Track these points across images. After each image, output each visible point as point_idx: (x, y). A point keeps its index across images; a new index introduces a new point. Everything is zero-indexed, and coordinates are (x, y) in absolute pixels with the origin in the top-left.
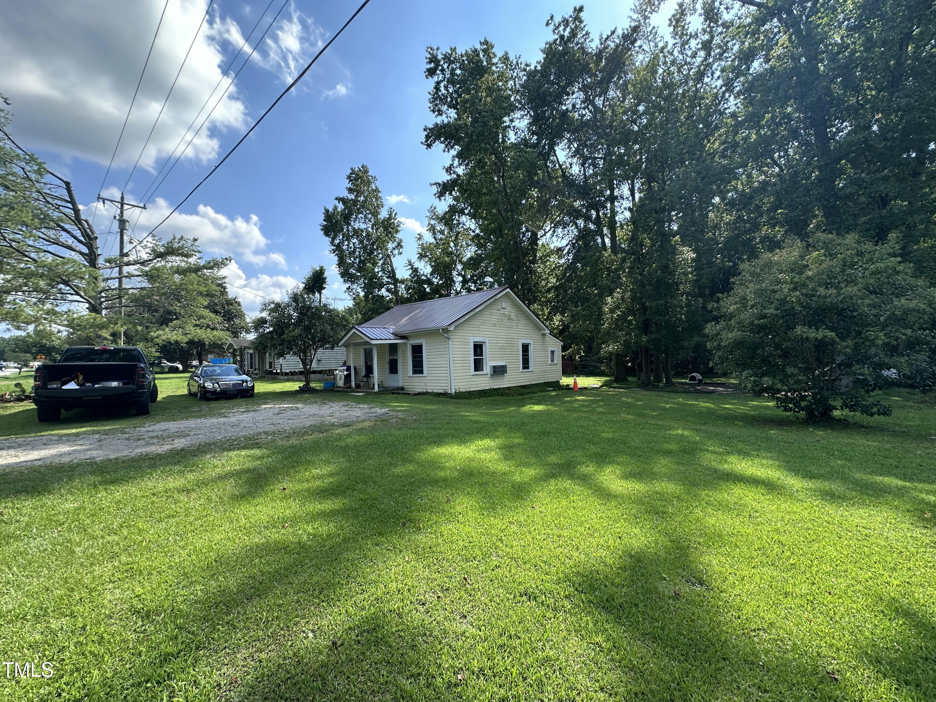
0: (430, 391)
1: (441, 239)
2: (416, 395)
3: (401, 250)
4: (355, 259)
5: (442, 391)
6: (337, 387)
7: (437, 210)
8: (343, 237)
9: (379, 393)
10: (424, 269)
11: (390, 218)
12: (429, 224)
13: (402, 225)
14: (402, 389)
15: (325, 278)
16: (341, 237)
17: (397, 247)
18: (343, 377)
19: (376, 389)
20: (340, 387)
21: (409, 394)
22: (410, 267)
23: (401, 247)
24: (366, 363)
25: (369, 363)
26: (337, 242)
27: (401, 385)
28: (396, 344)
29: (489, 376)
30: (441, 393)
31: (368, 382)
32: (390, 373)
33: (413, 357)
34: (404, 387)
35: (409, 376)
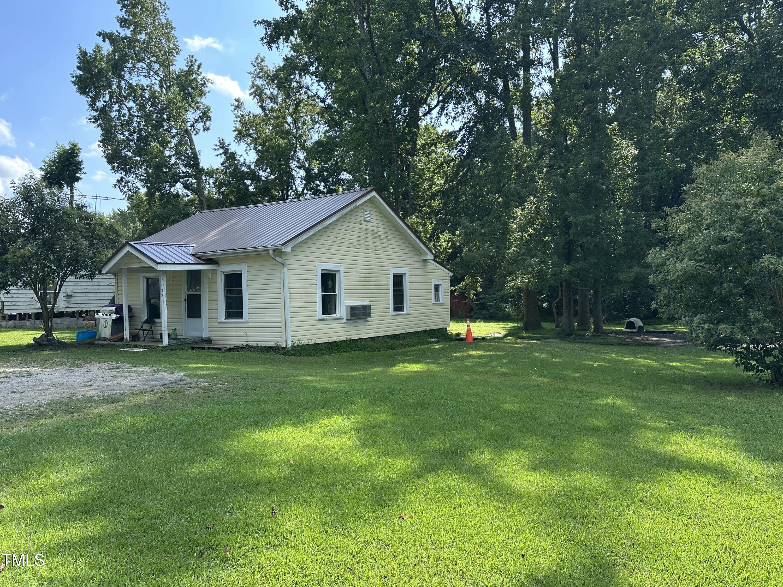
0: (254, 344)
1: (272, 110)
2: (230, 350)
3: (208, 123)
4: (130, 135)
5: (272, 345)
6: (100, 339)
7: (266, 63)
8: (111, 97)
9: (170, 348)
10: (245, 155)
11: (190, 72)
12: (253, 85)
13: (209, 85)
14: (209, 341)
15: (80, 163)
16: (107, 97)
17: (201, 118)
18: (110, 323)
19: (165, 341)
20: (105, 339)
21: (220, 349)
22: (221, 151)
23: (209, 118)
24: (149, 300)
25: (153, 301)
26: (100, 104)
27: (206, 335)
28: (199, 271)
29: (345, 321)
30: (270, 347)
31: (152, 331)
32: (188, 317)
33: (227, 292)
34: (212, 338)
35: (219, 321)
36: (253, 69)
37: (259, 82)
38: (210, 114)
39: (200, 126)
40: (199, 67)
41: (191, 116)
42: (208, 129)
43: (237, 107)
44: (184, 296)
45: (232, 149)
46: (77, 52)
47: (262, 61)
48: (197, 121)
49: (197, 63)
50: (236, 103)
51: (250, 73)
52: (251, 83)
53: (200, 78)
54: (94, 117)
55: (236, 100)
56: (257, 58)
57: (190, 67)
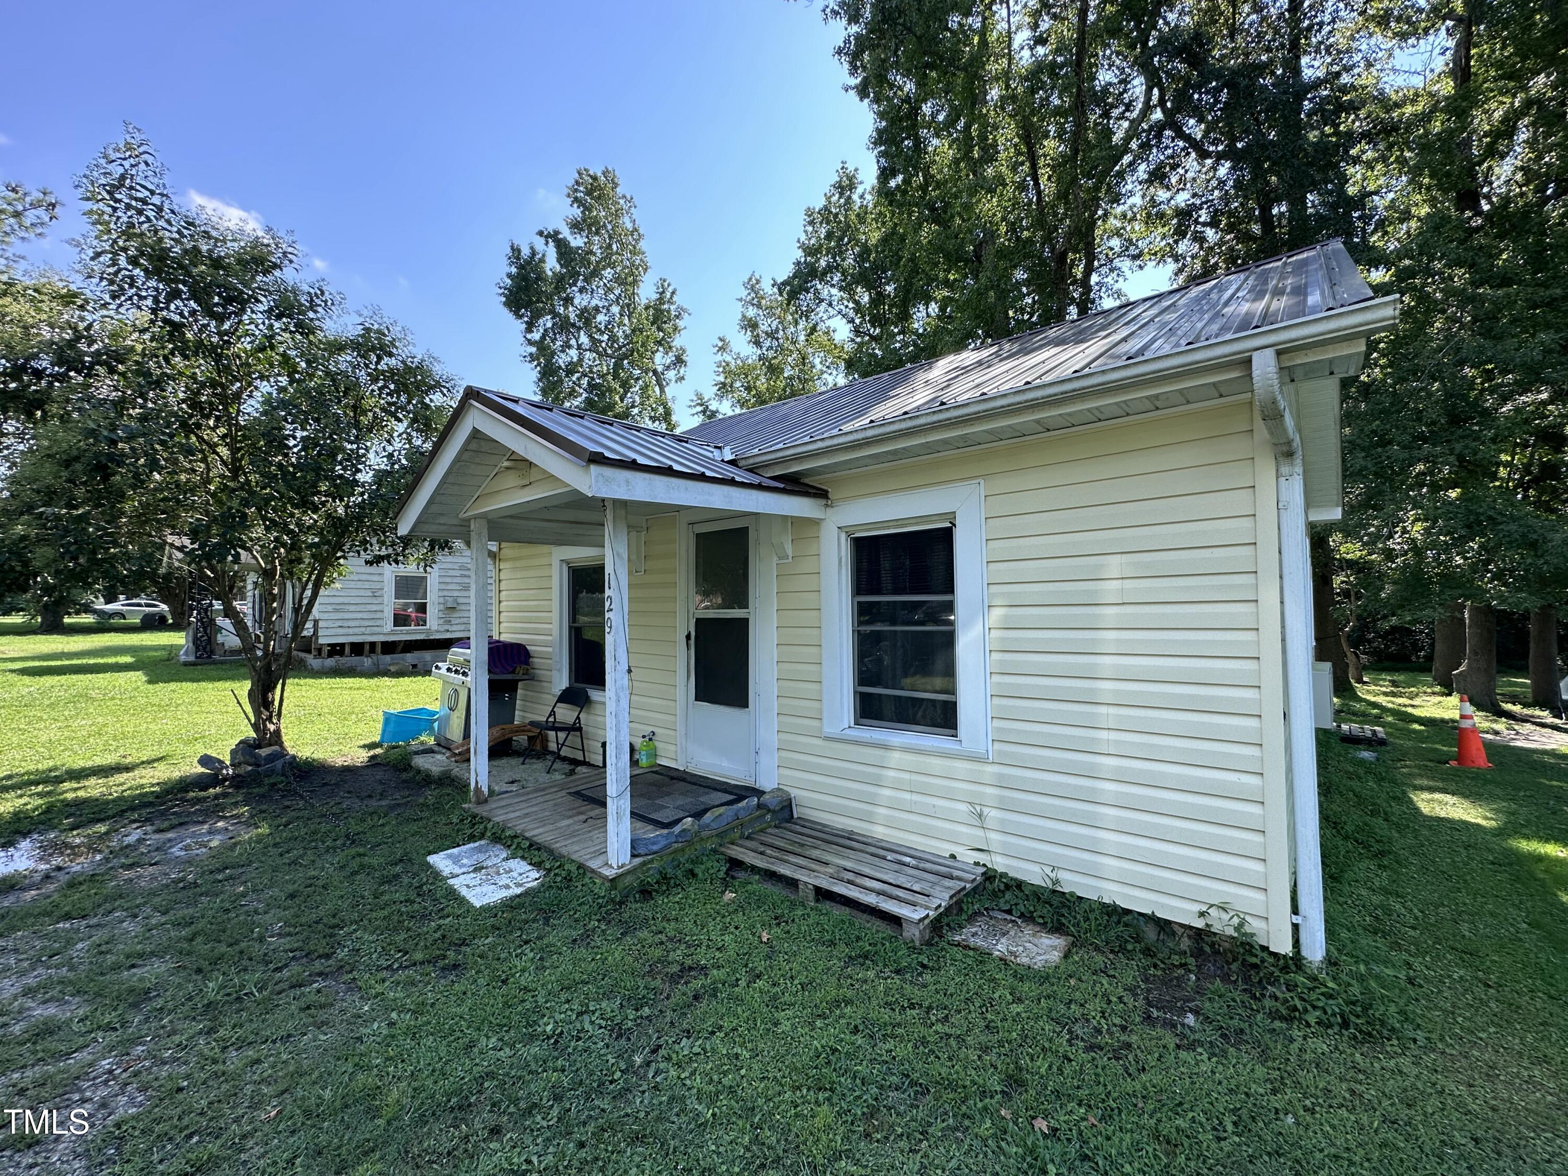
3: (682, 371)
7: (763, 281)
11: (660, 302)
12: (744, 316)
13: (686, 316)
14: (784, 810)
17: (674, 363)
23: (684, 364)
26: (538, 333)
27: (768, 777)
31: (580, 729)
32: (698, 698)
33: (864, 613)
34: (794, 792)
35: (829, 730)
36: (743, 293)
37: (751, 312)
38: (684, 358)
39: (671, 374)
40: (673, 293)
41: (660, 360)
42: (683, 378)
43: (722, 349)
44: (684, 625)
45: (713, 406)
46: (508, 251)
47: (758, 282)
48: (668, 368)
49: (670, 289)
50: (720, 344)
51: (741, 300)
52: (740, 317)
53: (673, 307)
54: (531, 355)
55: (721, 339)
56: (750, 279)
57: (661, 294)
